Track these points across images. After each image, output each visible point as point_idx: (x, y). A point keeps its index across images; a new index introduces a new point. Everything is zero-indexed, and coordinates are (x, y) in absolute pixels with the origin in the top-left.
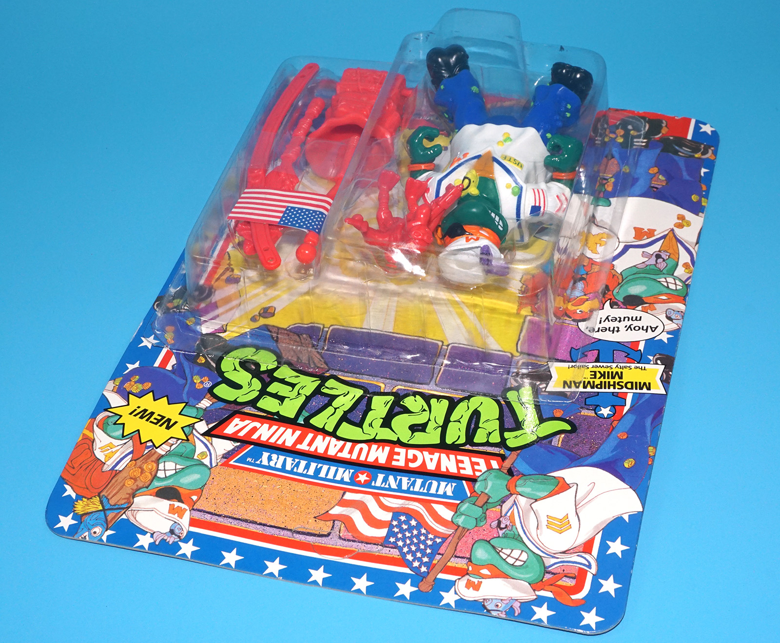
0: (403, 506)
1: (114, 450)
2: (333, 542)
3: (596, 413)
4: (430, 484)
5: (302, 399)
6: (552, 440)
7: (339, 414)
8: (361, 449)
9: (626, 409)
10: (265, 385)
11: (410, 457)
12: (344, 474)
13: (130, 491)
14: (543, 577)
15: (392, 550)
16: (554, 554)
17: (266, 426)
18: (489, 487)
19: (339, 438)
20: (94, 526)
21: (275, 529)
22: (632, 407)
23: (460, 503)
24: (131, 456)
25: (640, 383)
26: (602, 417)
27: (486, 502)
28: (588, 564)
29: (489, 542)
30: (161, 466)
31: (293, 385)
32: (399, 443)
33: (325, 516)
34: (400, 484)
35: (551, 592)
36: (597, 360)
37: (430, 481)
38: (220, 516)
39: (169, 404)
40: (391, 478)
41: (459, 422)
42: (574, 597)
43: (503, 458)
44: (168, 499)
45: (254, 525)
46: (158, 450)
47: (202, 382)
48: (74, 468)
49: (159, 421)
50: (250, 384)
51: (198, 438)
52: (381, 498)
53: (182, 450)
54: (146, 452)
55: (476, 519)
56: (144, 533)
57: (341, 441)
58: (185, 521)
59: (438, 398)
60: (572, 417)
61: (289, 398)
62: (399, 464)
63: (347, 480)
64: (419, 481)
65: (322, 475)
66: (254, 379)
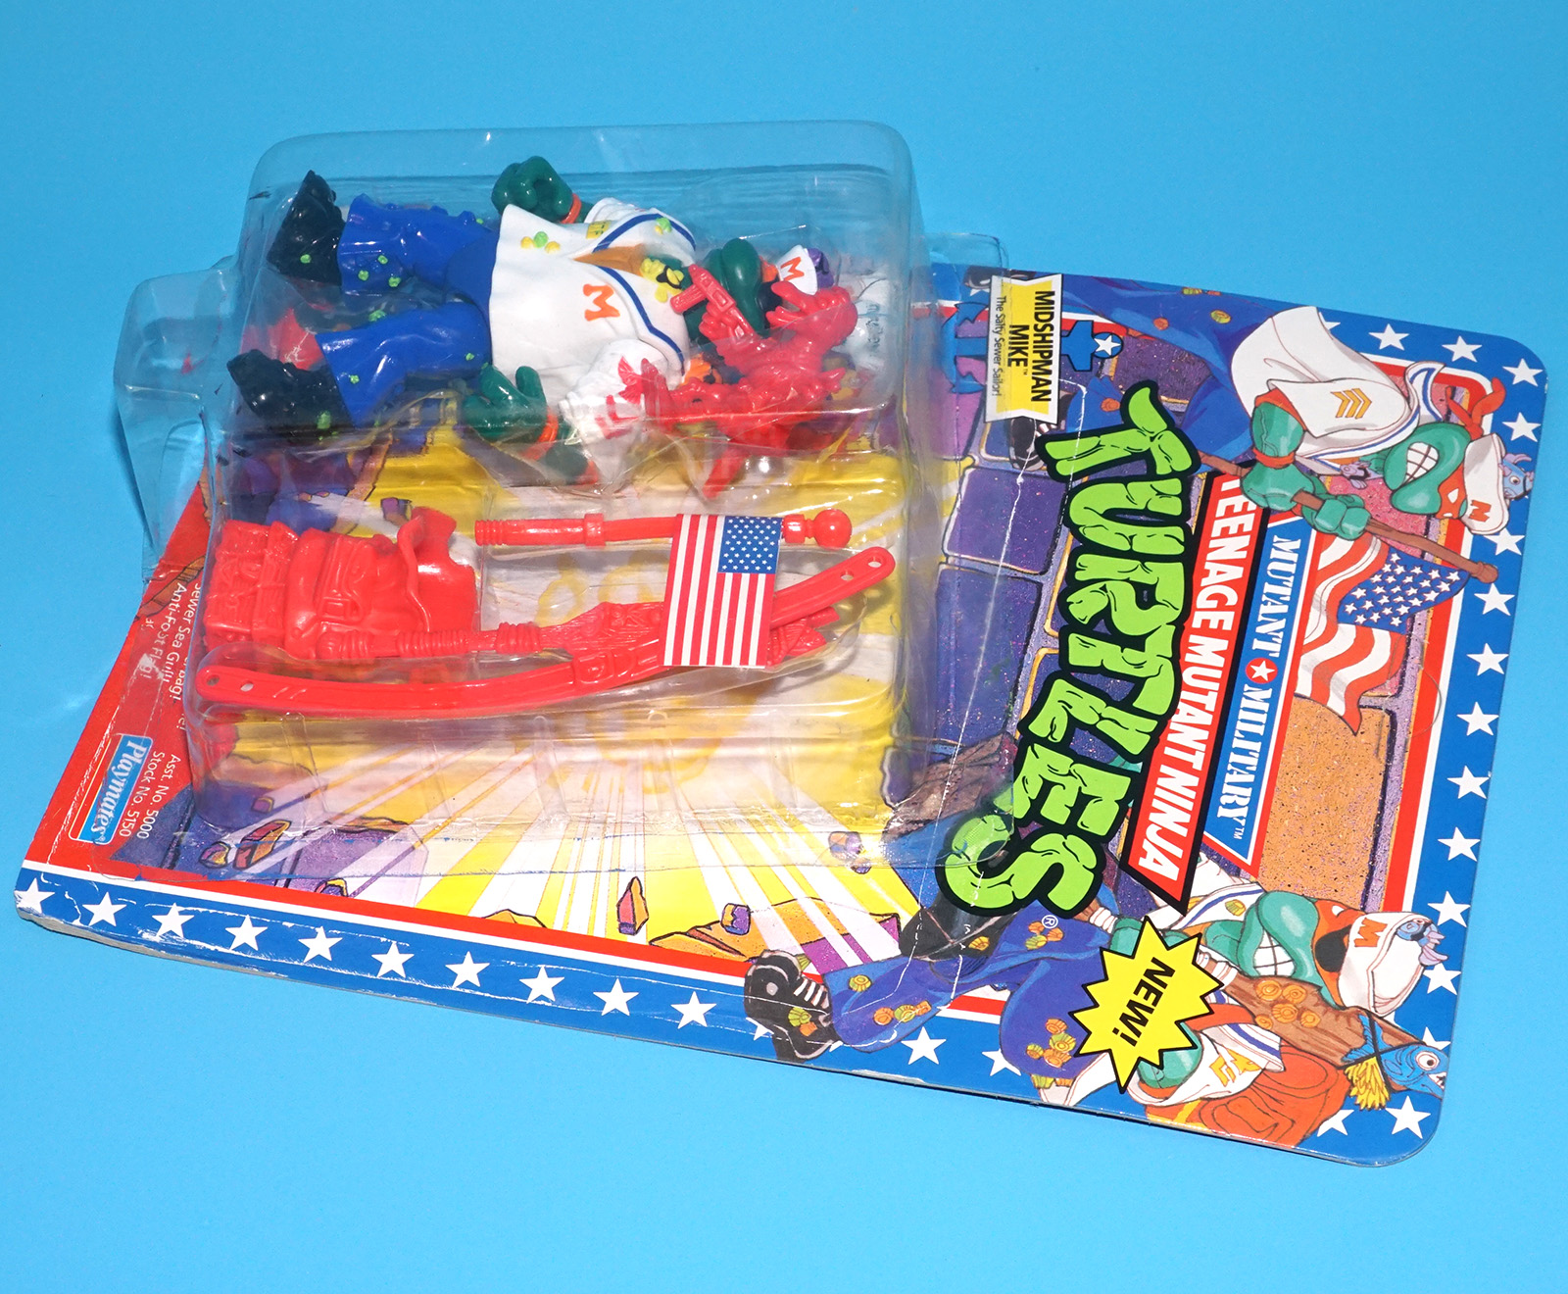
0: (1324, 608)
1: (1228, 1058)
2: (1407, 706)
3: (1112, 357)
4: (1274, 572)
5: (1080, 768)
6: (1174, 412)
7: (1113, 712)
8: (1195, 677)
9: (1097, 319)
10: (1050, 827)
11: (1214, 604)
12: (1254, 700)
13: (1331, 1016)
14: (1457, 424)
15: (1417, 622)
16: (1411, 410)
17: (1153, 817)
18: (1282, 492)
19: (1173, 709)
20: (1414, 1066)
21: (1388, 789)
22: (1094, 312)
23: (1316, 529)
24: (1243, 1027)
26: (1116, 353)
27: (1313, 495)
28: (1426, 373)
29: (1394, 492)
30: (1264, 972)
31: (1047, 786)
32: (1181, 624)
33: (1352, 720)
34: (1278, 616)
35: (1483, 416)
36: (984, 358)
37: (1269, 573)
38: (1372, 869)
39: (1106, 978)
40: (1260, 630)
41: (1131, 537)
42: (1489, 390)
43: (1214, 476)
44: (1343, 950)
45: (1386, 817)
46: (1227, 982)
47: (1045, 932)
48: (1276, 1125)
49: (1151, 989)
50: (1049, 852)
51: (1194, 919)
52: (1306, 642)
53: (1225, 943)
54: (1232, 1001)
55: (1348, 508)
56: (1424, 981)
57: (1179, 707)
58: (1392, 919)
59: (1072, 568)
60: (1121, 387)
61: (1080, 788)
62: (1229, 619)
63: (1268, 694)
64: (1268, 588)
65: (1260, 730)
66: (1033, 847)
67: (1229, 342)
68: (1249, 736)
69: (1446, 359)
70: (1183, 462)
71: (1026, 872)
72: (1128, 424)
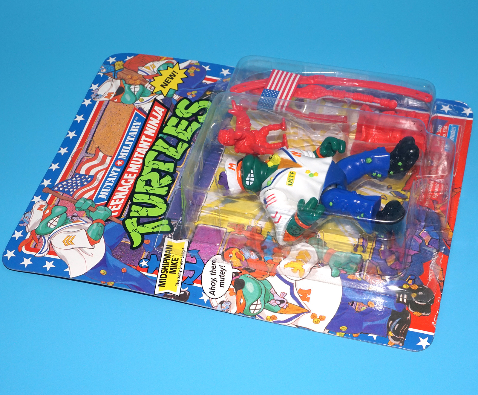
0: (97, 179)
1: (151, 69)
2: (82, 154)
3: (143, 259)
4: (109, 189)
5: (176, 134)
6: (127, 238)
7: (164, 151)
8: (139, 161)
9: (145, 274)
10: (186, 119)
11: (129, 181)
12: (124, 156)
13: (124, 78)
14: (38, 235)
15: (71, 176)
16: (51, 239)
17: (158, 122)
18: (100, 212)
19: (147, 152)
20: (107, 69)
21: (94, 132)
22: (146, 276)
23: (93, 201)
24: (146, 75)
25: (165, 282)
26: (141, 260)
27: (90, 211)
28: (42, 253)
29: (65, 212)
30: (138, 86)
31: (186, 130)
32: (140, 175)
33: (98, 150)
34: (111, 177)
35: (29, 238)
36: (186, 262)
37: (110, 188)
38: (104, 111)
39: (178, 84)
41: (149, 199)
42: (24, 247)
43: (119, 217)
44: (117, 92)
45: (97, 124)
46: (148, 84)
47: (192, 94)
48: (143, 57)
49: (167, 82)
50: (188, 113)
51: (153, 97)
52: (105, 170)
53: (146, 92)
54: (148, 80)
55: (81, 207)
56: (99, 86)
57: (145, 153)
58: (103, 99)
59: (169, 191)
60: (142, 248)
61: (177, 129)
62: (126, 176)
63: (119, 157)
64: (111, 184)
65: (124, 147)
66: (192, 114)
67: (103, 263)
68: (128, 145)
69: (33, 258)
70: (128, 222)
71: (194, 109)
72: (143, 235)
